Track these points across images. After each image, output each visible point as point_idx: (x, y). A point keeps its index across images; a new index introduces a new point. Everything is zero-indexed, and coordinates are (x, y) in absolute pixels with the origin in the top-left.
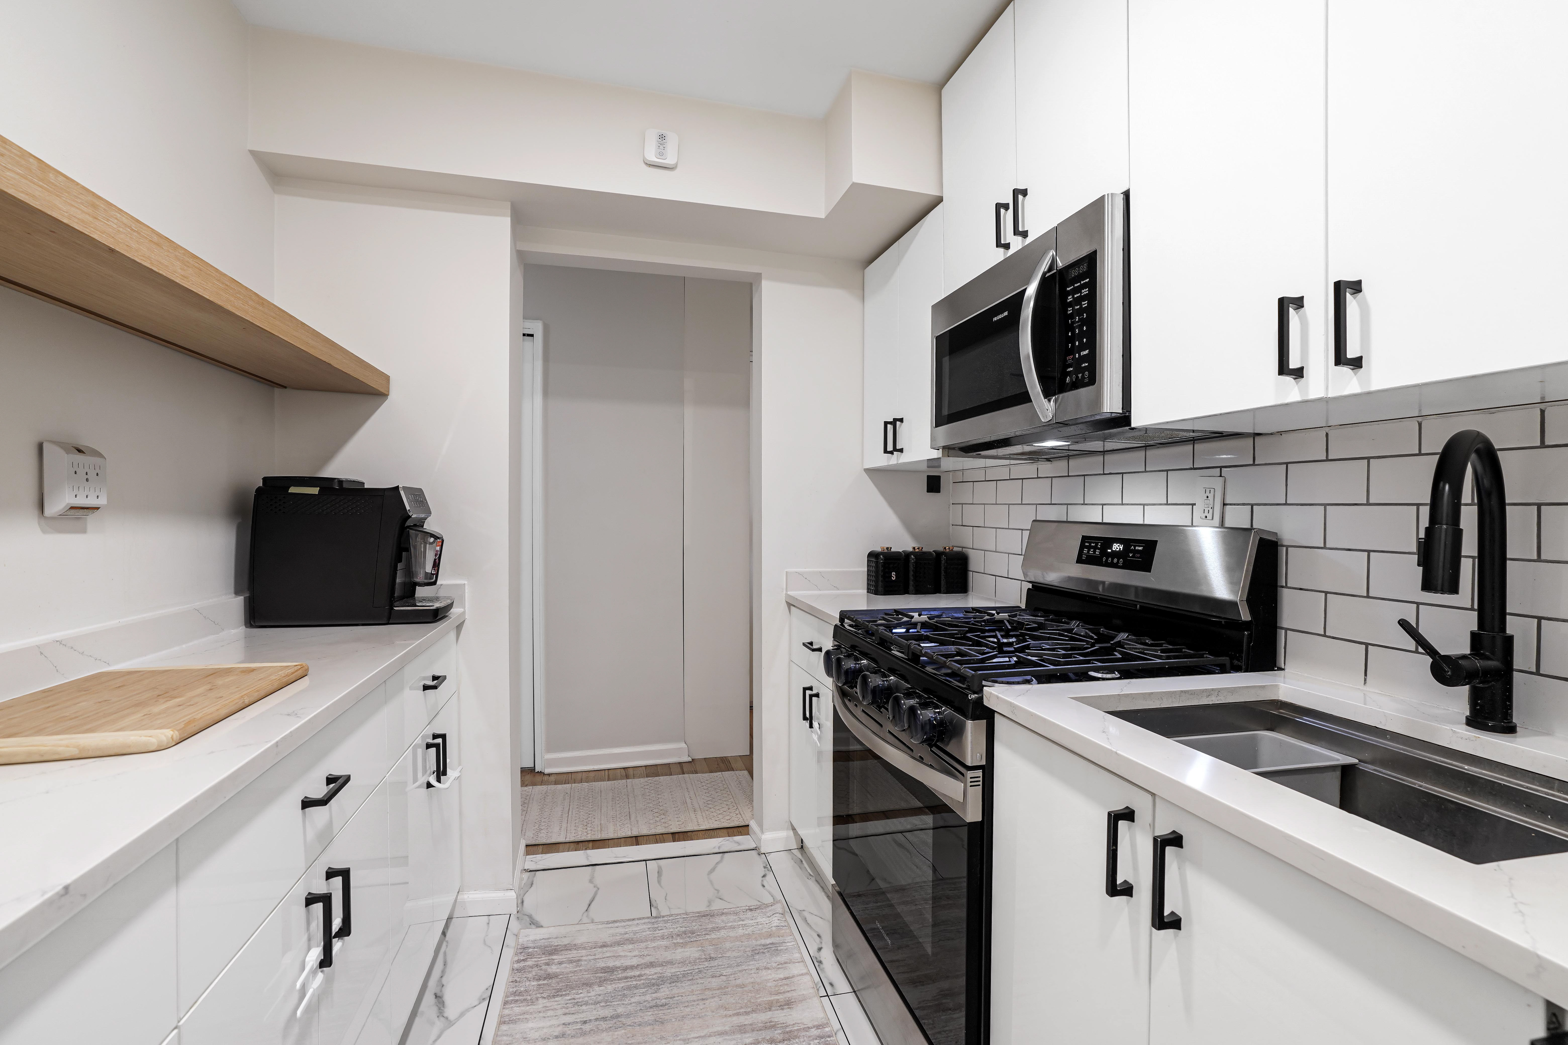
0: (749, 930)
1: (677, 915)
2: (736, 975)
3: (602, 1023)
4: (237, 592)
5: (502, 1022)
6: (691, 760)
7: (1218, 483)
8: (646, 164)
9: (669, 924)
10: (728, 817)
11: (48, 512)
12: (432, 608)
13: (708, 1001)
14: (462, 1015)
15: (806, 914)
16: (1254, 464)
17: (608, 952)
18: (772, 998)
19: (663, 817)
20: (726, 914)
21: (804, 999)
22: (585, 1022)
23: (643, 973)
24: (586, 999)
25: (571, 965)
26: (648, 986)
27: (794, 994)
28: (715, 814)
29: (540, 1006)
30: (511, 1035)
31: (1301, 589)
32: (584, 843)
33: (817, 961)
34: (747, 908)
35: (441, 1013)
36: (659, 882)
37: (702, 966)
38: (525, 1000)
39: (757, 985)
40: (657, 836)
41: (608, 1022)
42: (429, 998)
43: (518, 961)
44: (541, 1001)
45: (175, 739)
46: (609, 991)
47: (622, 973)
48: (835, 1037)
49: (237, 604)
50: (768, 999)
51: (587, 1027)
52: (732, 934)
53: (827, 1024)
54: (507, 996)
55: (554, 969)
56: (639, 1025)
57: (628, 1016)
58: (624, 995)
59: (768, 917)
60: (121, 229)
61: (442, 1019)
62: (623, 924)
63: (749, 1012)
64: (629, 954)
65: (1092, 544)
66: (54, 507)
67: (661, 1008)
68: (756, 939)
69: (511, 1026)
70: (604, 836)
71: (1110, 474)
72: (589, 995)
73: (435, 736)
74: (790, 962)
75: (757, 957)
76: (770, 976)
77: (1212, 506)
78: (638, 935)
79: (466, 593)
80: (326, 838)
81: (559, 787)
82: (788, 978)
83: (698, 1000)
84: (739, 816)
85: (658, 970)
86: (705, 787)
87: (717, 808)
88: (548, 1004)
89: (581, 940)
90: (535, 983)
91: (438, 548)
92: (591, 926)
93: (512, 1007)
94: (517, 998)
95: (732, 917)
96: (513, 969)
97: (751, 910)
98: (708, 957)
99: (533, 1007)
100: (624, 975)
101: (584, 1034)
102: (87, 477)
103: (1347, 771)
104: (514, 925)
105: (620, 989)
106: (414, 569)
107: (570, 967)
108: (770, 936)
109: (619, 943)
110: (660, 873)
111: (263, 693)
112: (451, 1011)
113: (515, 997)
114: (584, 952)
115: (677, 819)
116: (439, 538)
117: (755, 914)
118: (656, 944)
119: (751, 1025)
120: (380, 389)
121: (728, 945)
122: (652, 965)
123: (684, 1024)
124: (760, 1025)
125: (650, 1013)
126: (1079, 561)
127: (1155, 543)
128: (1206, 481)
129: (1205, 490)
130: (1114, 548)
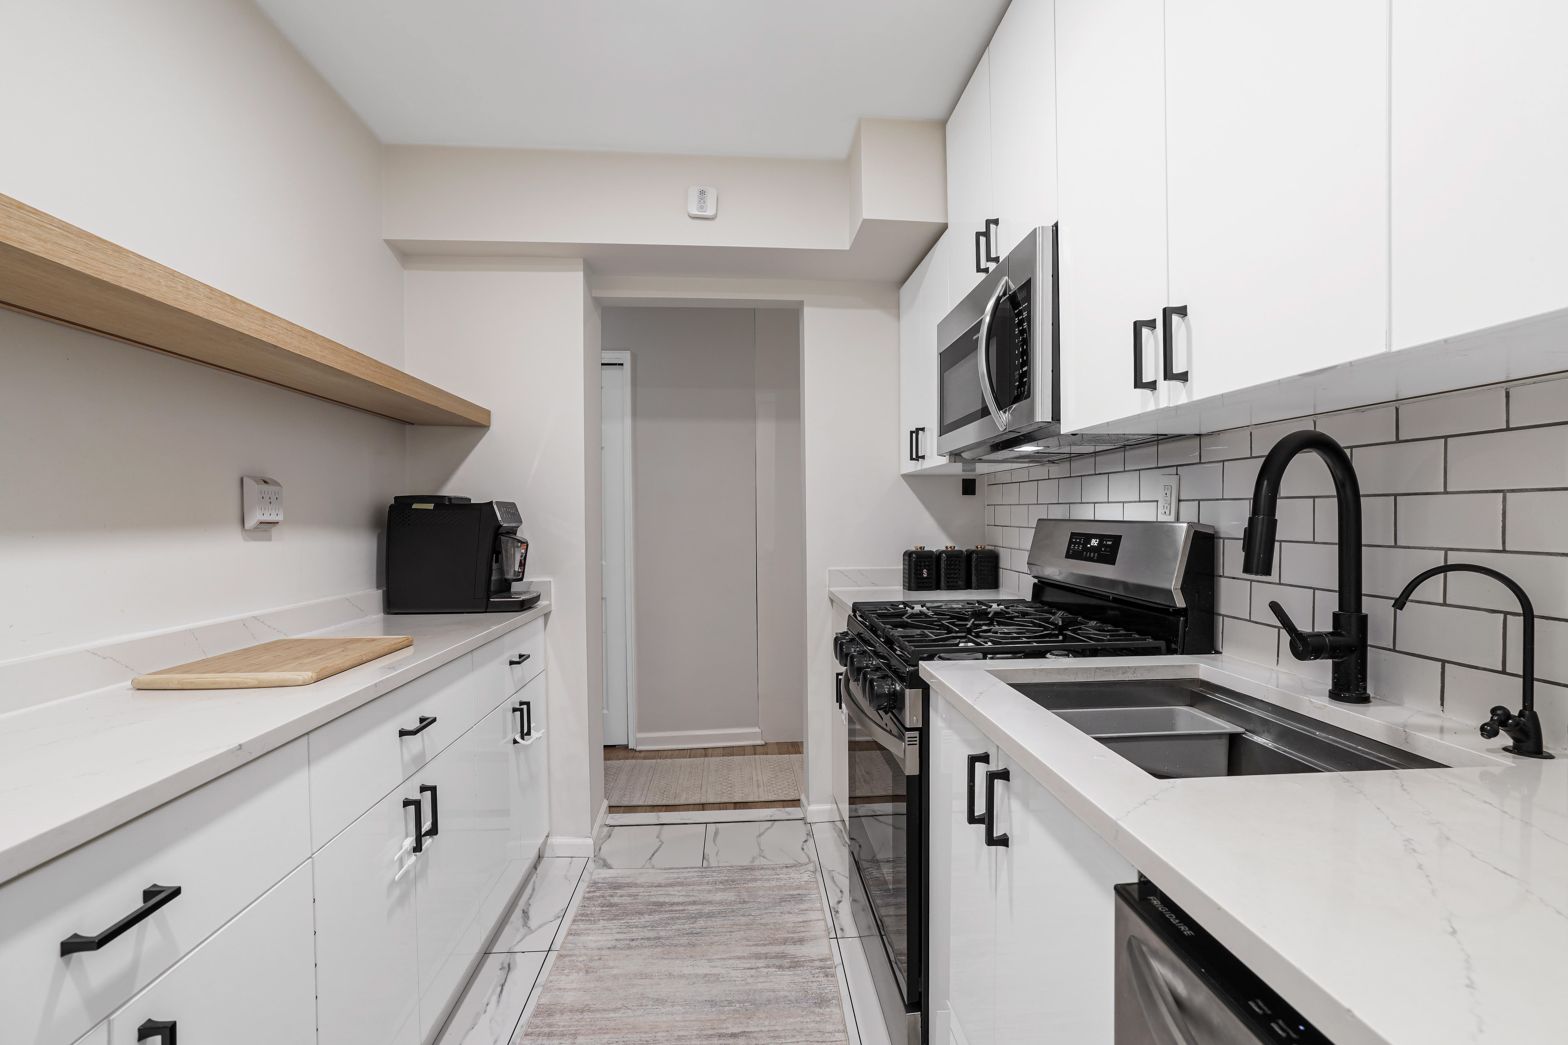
0: (782, 883)
1: (724, 867)
2: (762, 916)
3: (646, 942)
4: (378, 587)
5: (570, 934)
6: (764, 744)
7: (1173, 481)
8: (690, 217)
9: (715, 873)
10: (786, 792)
11: (247, 526)
12: (518, 599)
13: (734, 934)
14: (540, 926)
15: (834, 873)
16: (1200, 463)
17: (662, 891)
18: (789, 936)
19: (729, 789)
20: (765, 869)
21: (815, 938)
22: (633, 940)
23: (686, 908)
24: (637, 923)
25: (630, 898)
26: (688, 919)
27: (808, 934)
28: (775, 789)
29: (600, 926)
30: (575, 944)
31: (1234, 578)
32: (658, 807)
33: (835, 911)
34: (784, 865)
35: (525, 924)
36: (714, 841)
37: (735, 907)
38: (590, 920)
39: (778, 925)
40: (721, 805)
41: (651, 942)
42: (517, 913)
43: (589, 892)
44: (601, 922)
45: (313, 678)
46: (656, 919)
47: (669, 907)
48: (834, 970)
49: (376, 596)
50: (785, 936)
51: (634, 944)
52: (767, 884)
53: (831, 958)
54: (576, 916)
55: (616, 900)
56: (675, 946)
57: (667, 938)
58: (668, 924)
59: (801, 874)
60: (280, 331)
61: (526, 928)
62: (678, 871)
63: (766, 944)
64: (678, 894)
65: (1078, 540)
66: (250, 523)
67: (696, 935)
68: (786, 890)
69: (576, 937)
70: (676, 802)
71: (1100, 474)
72: (640, 921)
73: (522, 703)
74: (811, 909)
75: (783, 904)
76: (790, 919)
77: (1169, 502)
78: (688, 880)
79: (552, 589)
80: (420, 763)
81: (647, 761)
82: (805, 922)
83: (726, 932)
84: (796, 791)
85: (699, 907)
86: (772, 767)
87: (779, 784)
88: (606, 925)
89: (640, 880)
90: (599, 909)
91: (523, 551)
92: (651, 871)
93: (579, 924)
94: (584, 918)
95: (769, 872)
96: (584, 898)
97: (787, 867)
98: (742, 901)
99: (595, 925)
100: (670, 908)
101: (630, 948)
102: (270, 500)
103: (1234, 740)
104: (591, 865)
105: (665, 919)
106: (505, 568)
107: (628, 900)
108: (798, 888)
109: (671, 885)
110: (716, 833)
111: (376, 655)
112: (533, 923)
113: (583, 917)
114: (642, 889)
115: (741, 792)
116: (524, 543)
117: (790, 870)
118: (701, 887)
119: (765, 954)
120: (482, 423)
121: (761, 893)
122: (694, 903)
123: (711, 948)
124: (773, 955)
125: (685, 938)
126: (1067, 556)
127: (1120, 538)
128: (1166, 479)
129: (1165, 488)
130: (1092, 543)
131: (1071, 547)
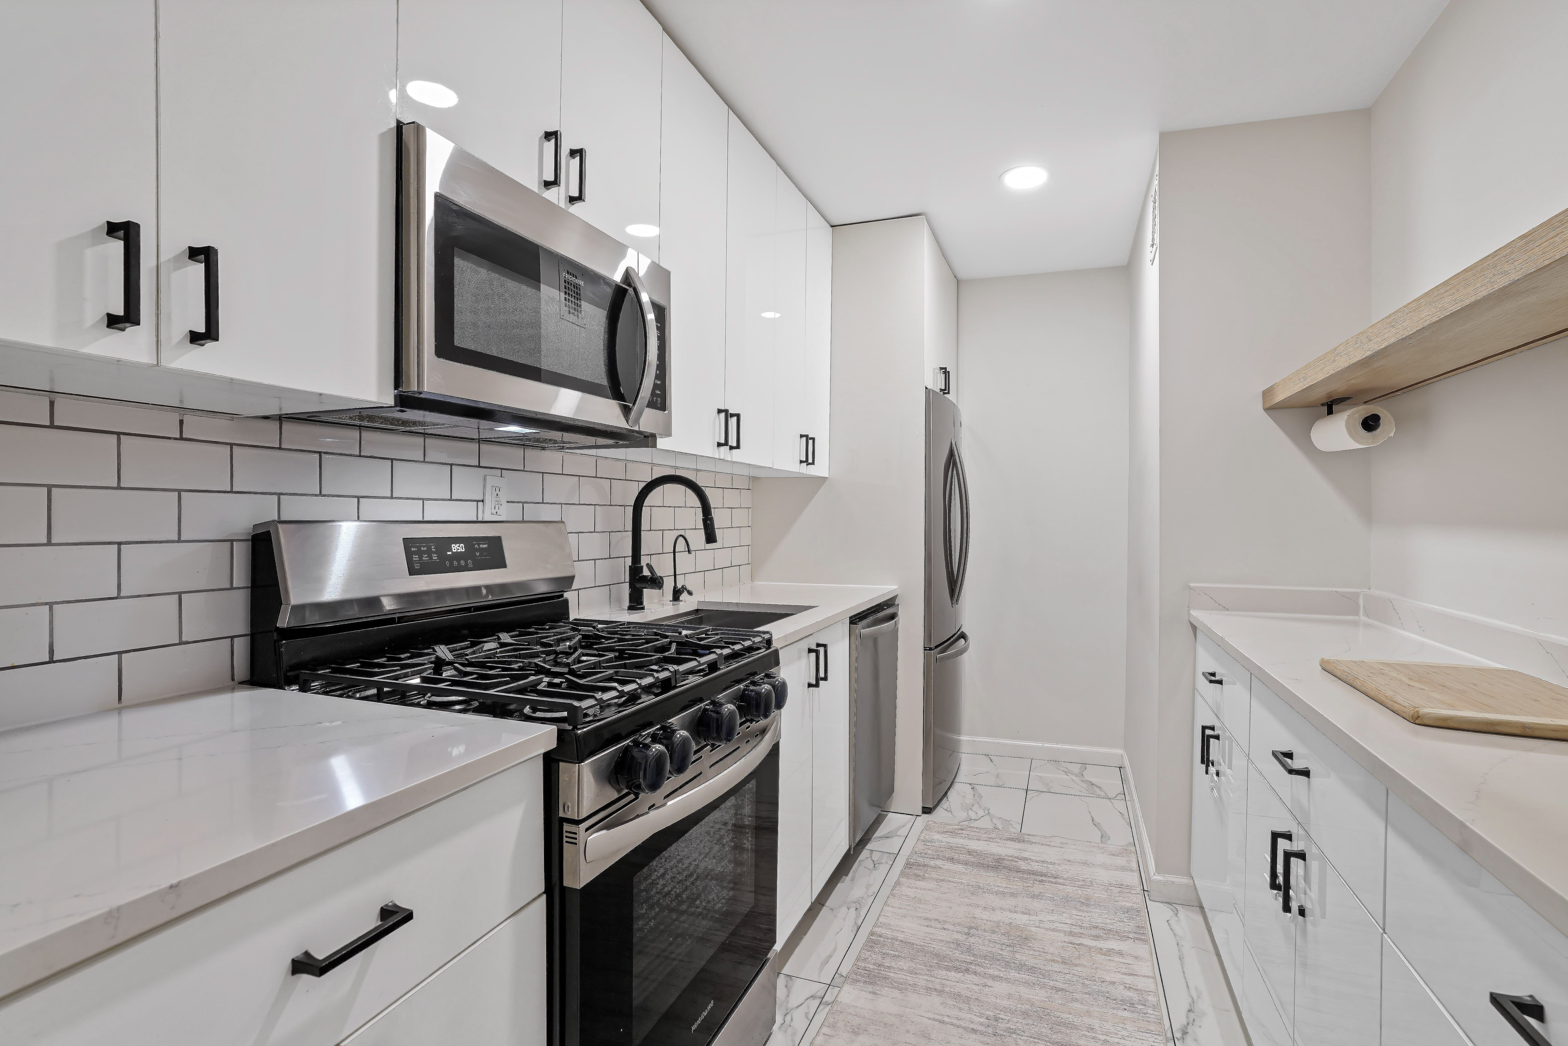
16: (524, 470)
65: (423, 549)
77: (501, 503)
126: (412, 572)
127: (499, 539)
128: (493, 480)
129: (494, 489)
130: (454, 549)
131: (414, 559)
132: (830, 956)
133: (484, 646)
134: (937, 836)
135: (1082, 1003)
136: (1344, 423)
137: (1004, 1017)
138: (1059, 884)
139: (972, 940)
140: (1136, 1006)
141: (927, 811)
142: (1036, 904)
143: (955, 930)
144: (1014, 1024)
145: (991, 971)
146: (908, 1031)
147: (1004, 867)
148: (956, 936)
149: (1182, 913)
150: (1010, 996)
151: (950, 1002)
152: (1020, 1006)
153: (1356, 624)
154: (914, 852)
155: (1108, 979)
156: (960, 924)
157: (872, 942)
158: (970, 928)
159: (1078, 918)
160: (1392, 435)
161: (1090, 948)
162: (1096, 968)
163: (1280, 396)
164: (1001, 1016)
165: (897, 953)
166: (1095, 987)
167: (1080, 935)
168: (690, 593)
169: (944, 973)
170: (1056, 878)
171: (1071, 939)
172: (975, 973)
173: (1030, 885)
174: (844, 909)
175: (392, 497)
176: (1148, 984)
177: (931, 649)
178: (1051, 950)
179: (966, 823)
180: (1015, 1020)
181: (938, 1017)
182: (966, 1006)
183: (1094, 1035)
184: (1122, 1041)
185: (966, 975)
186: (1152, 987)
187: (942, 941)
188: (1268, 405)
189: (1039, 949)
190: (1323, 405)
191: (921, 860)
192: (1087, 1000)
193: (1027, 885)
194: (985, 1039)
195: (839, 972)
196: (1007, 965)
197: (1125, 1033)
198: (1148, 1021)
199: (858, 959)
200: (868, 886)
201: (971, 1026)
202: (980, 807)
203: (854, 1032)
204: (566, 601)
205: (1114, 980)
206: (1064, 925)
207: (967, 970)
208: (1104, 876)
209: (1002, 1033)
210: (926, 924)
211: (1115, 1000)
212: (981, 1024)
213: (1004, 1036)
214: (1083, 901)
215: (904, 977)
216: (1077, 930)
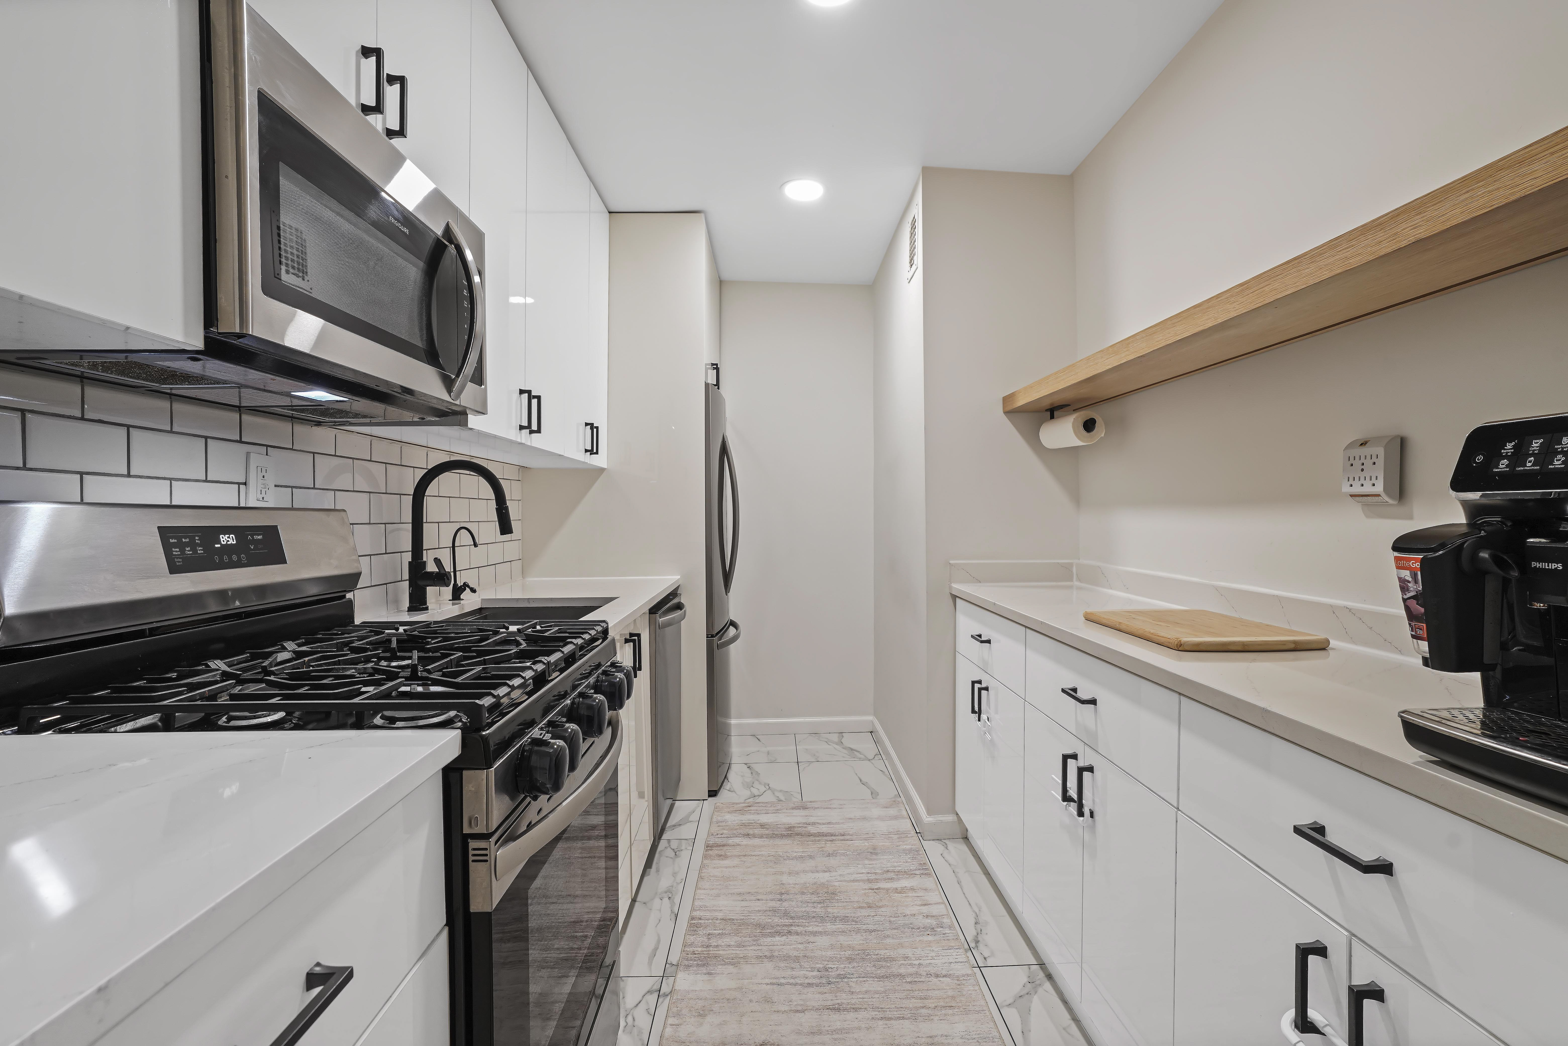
16: (292, 449)
65: (183, 539)
77: (268, 486)
102: (1362, 467)
126: (174, 569)
127: (274, 529)
128: (257, 459)
129: (259, 469)
130: (224, 541)
131: (174, 553)
132: (656, 949)
133: (277, 657)
134: (728, 817)
135: (893, 938)
136: (1071, 425)
137: (833, 966)
138: (847, 840)
139: (785, 904)
140: (935, 929)
141: (713, 793)
142: (833, 862)
143: (768, 898)
144: (843, 970)
145: (810, 929)
146: (751, 1001)
147: (798, 834)
148: (771, 904)
149: (951, 845)
150: (832, 947)
151: (782, 964)
152: (843, 953)
153: (1071, 587)
154: (710, 834)
155: (908, 912)
156: (771, 893)
157: (694, 926)
158: (782, 894)
159: (871, 866)
160: (1103, 435)
161: (887, 890)
162: (897, 906)
163: (1021, 401)
164: (830, 966)
165: (720, 932)
166: (900, 922)
167: (877, 881)
168: (473, 591)
169: (769, 939)
170: (843, 835)
171: (870, 885)
172: (797, 934)
173: (823, 846)
174: (657, 901)
175: (129, 475)
176: (941, 909)
177: (713, 636)
178: (856, 899)
179: (751, 800)
180: (842, 966)
181: (774, 981)
182: (797, 965)
183: (909, 962)
184: (933, 961)
185: (789, 936)
186: (944, 912)
187: (759, 911)
188: (1009, 408)
189: (846, 900)
190: (1047, 410)
191: (719, 841)
192: (897, 934)
193: (820, 846)
194: (822, 989)
195: (668, 962)
196: (822, 919)
197: (933, 954)
198: (948, 940)
199: (685, 945)
200: (675, 874)
201: (807, 981)
202: (760, 783)
203: (700, 1015)
204: (350, 603)
205: (914, 912)
206: (861, 875)
207: (789, 932)
208: (883, 827)
209: (834, 980)
210: (740, 898)
211: (918, 929)
212: (814, 977)
213: (837, 982)
214: (872, 851)
215: (734, 952)
216: (873, 877)
